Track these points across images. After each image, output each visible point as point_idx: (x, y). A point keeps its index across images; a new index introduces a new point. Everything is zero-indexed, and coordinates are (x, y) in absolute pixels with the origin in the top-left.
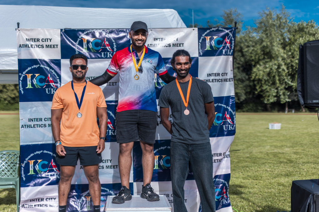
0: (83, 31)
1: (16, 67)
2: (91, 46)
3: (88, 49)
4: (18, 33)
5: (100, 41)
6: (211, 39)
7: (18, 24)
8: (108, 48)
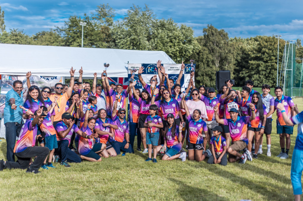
0: (149, 64)
1: (127, 77)
2: (151, 70)
3: (150, 71)
4: (128, 65)
5: (154, 68)
6: (188, 68)
7: (128, 62)
8: (156, 71)
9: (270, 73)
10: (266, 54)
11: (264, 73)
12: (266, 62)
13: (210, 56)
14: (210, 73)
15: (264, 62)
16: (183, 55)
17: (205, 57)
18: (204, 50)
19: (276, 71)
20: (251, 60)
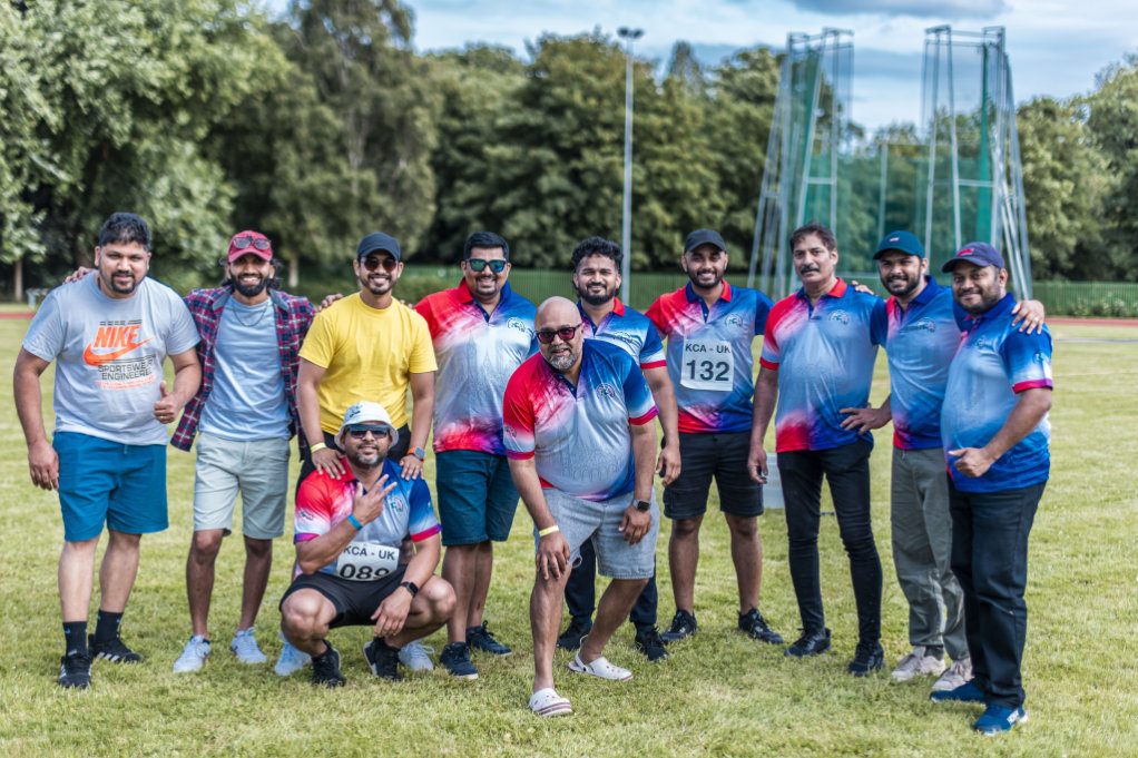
9: (590, 204)
10: (569, 114)
11: (562, 205)
12: (573, 153)
13: (327, 113)
14: (334, 195)
15: (560, 151)
16: (204, 97)
17: (303, 113)
18: (300, 82)
19: (619, 198)
20: (493, 144)
